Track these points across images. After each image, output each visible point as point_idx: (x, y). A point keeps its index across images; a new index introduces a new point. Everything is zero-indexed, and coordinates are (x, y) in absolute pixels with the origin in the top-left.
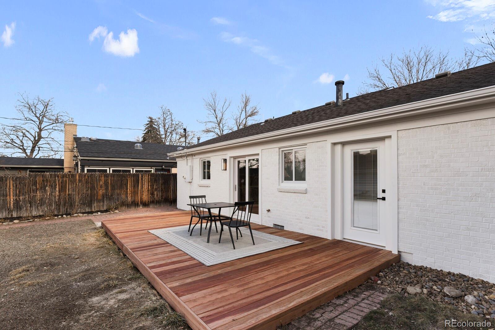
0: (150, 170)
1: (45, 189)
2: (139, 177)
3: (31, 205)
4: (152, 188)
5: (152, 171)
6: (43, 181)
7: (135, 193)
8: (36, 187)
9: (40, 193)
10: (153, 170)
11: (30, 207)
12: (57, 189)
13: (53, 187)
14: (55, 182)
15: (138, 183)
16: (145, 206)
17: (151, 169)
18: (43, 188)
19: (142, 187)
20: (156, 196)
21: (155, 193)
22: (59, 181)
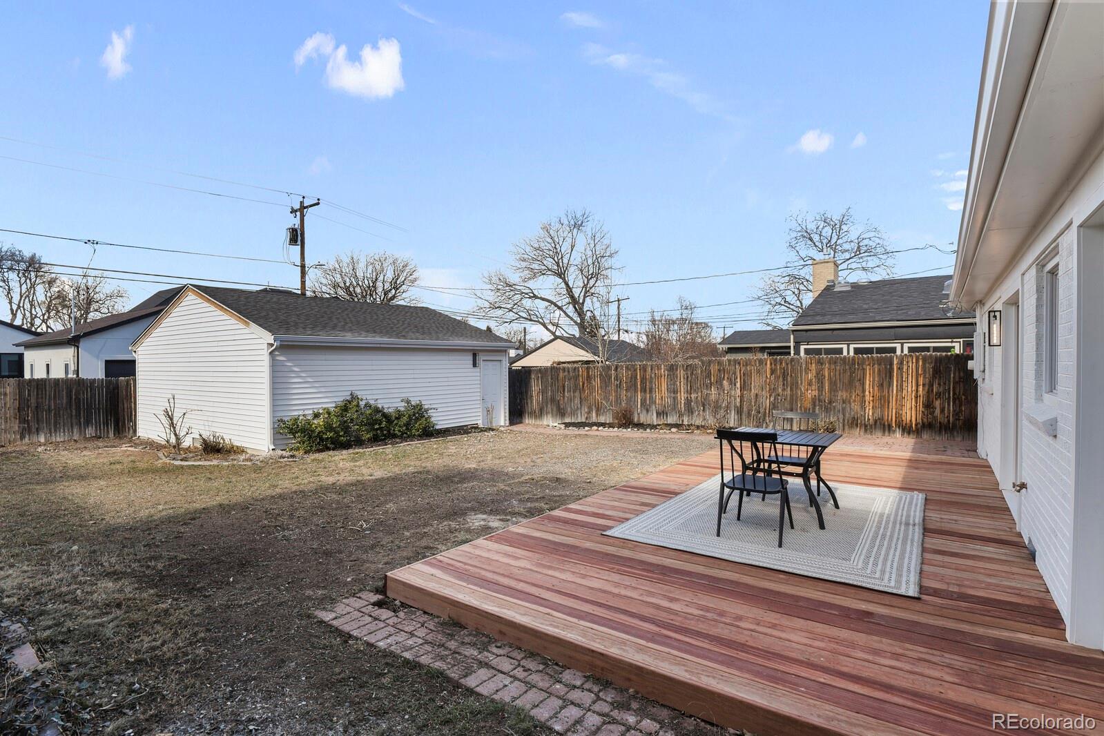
0: (949, 345)
1: (722, 385)
2: (891, 364)
3: (704, 408)
4: (930, 391)
5: (954, 347)
6: (719, 370)
7: (883, 401)
8: (710, 380)
9: (714, 390)
10: (957, 345)
11: (704, 410)
12: (738, 385)
13: (732, 383)
14: (735, 373)
15: (891, 377)
16: (909, 433)
17: (952, 342)
18: (719, 383)
19: (900, 389)
20: (938, 411)
21: (937, 403)
22: (740, 370)
